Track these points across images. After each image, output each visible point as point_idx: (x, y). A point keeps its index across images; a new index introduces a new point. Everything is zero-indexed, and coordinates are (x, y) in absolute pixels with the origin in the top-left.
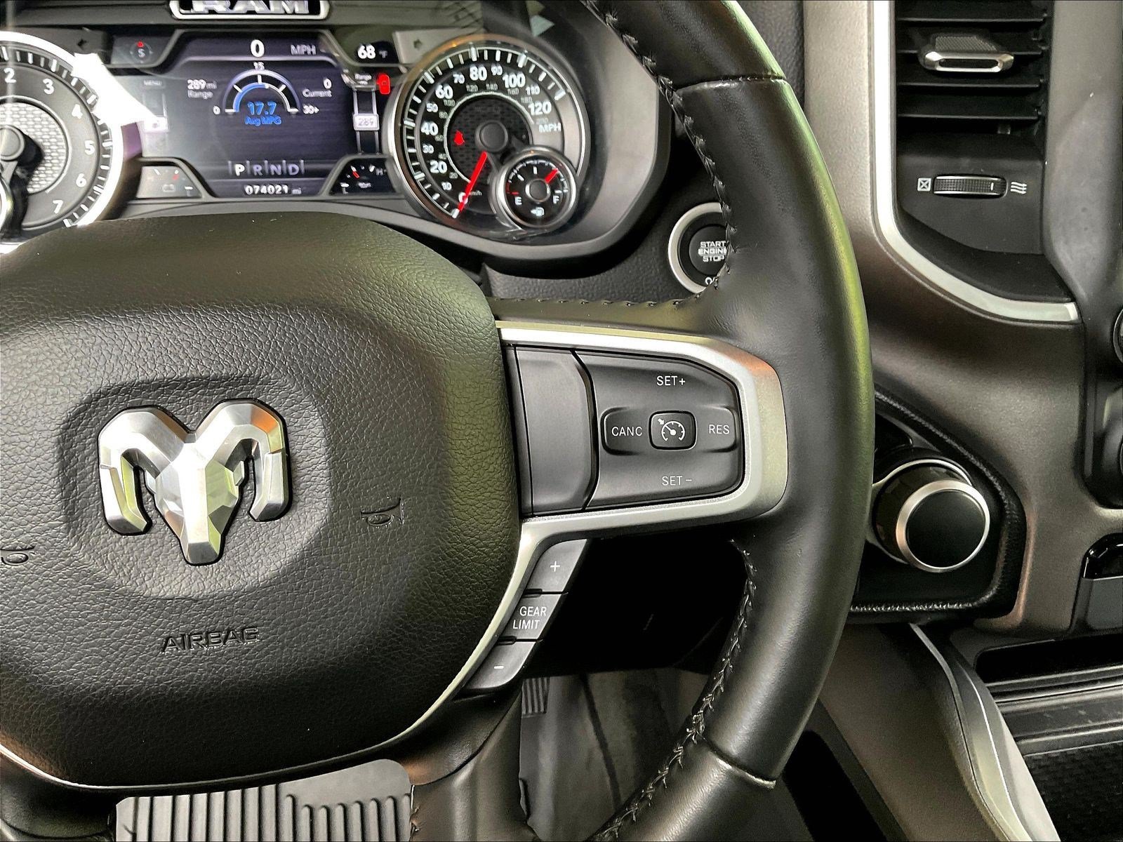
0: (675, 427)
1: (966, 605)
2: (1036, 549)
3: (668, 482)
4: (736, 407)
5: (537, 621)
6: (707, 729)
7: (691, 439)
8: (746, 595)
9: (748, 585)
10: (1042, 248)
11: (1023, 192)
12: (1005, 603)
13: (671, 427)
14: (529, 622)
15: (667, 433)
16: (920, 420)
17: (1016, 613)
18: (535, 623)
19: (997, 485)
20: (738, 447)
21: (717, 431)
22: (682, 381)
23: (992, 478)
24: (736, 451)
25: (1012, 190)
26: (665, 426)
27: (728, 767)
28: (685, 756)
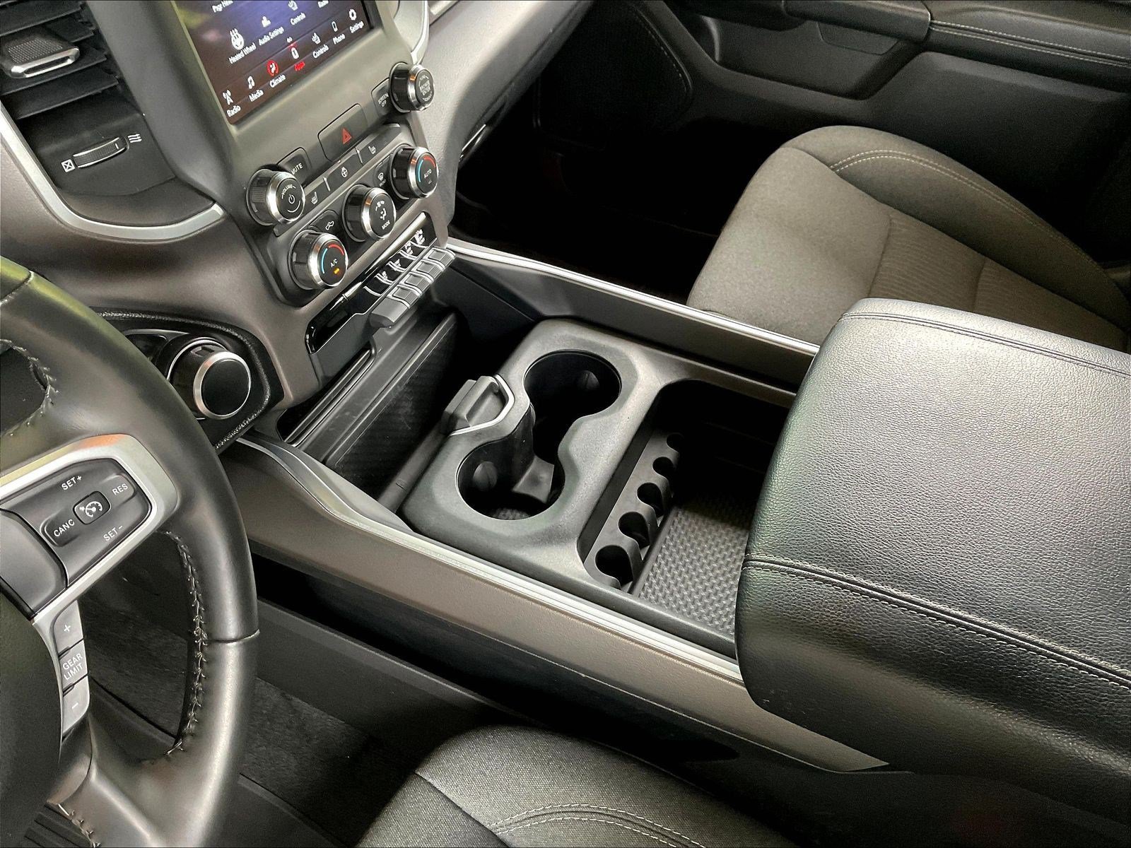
0: (93, 505)
1: (259, 412)
2: (279, 355)
3: (109, 537)
4: (121, 470)
5: (79, 665)
6: (209, 635)
7: (106, 505)
8: (182, 553)
9: (181, 548)
10: (174, 172)
11: (140, 140)
12: (278, 393)
13: (91, 507)
14: (74, 669)
15: (90, 512)
16: (160, 318)
17: (288, 395)
18: (79, 667)
19: (233, 333)
20: (138, 492)
21: (121, 490)
22: (79, 478)
23: (228, 331)
24: (138, 493)
25: (131, 142)
26: (87, 509)
27: (235, 643)
28: (206, 656)
